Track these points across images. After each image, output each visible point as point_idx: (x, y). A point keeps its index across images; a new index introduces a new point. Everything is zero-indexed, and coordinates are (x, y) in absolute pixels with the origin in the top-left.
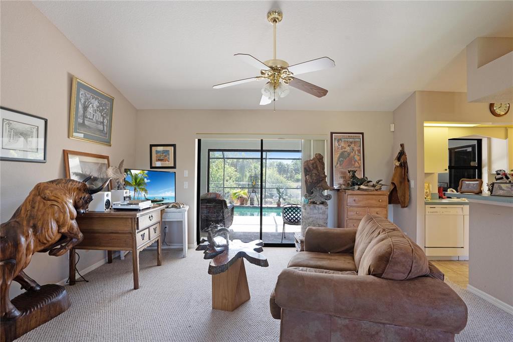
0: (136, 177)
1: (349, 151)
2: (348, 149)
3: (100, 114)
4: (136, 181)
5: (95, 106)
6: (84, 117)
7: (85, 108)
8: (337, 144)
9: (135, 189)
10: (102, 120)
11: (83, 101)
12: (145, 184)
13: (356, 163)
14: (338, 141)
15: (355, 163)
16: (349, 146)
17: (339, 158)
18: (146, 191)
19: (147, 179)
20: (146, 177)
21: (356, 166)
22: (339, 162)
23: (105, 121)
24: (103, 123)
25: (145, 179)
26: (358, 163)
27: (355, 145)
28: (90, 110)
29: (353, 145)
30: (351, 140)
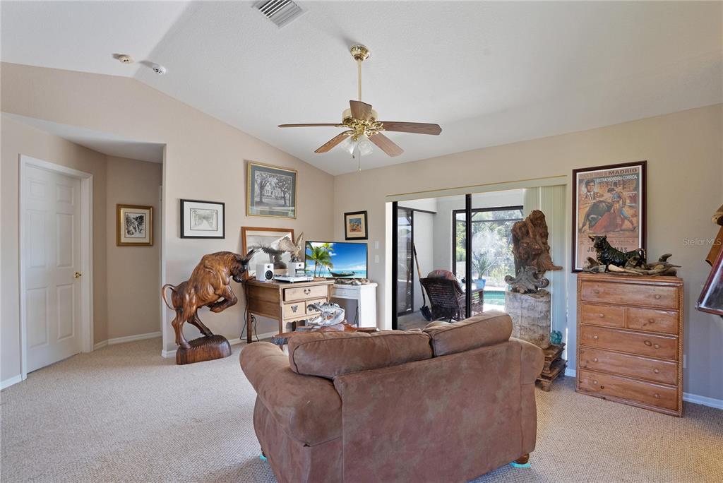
0: (317, 251)
1: (610, 201)
2: (608, 197)
3: (280, 190)
4: (317, 255)
5: (273, 183)
6: (261, 195)
7: (262, 187)
8: (584, 189)
9: (316, 264)
10: (283, 195)
11: (259, 181)
12: (330, 257)
13: (627, 222)
14: (587, 184)
15: (623, 222)
16: (610, 191)
17: (588, 215)
18: (330, 265)
19: (332, 253)
20: (330, 251)
21: (624, 227)
22: (588, 223)
23: (287, 195)
24: (284, 197)
25: (330, 253)
26: (631, 222)
27: (623, 189)
28: (268, 188)
29: (618, 189)
30: (615, 179)
